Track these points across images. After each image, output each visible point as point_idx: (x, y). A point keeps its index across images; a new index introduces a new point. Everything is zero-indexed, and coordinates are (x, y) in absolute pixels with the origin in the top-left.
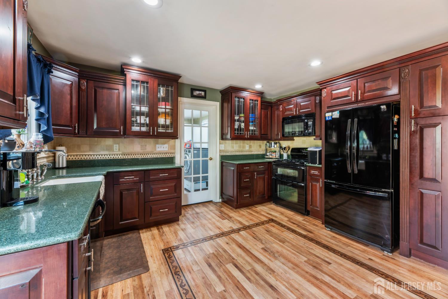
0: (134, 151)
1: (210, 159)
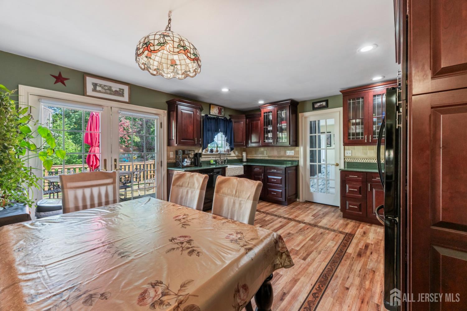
1: (336, 165)
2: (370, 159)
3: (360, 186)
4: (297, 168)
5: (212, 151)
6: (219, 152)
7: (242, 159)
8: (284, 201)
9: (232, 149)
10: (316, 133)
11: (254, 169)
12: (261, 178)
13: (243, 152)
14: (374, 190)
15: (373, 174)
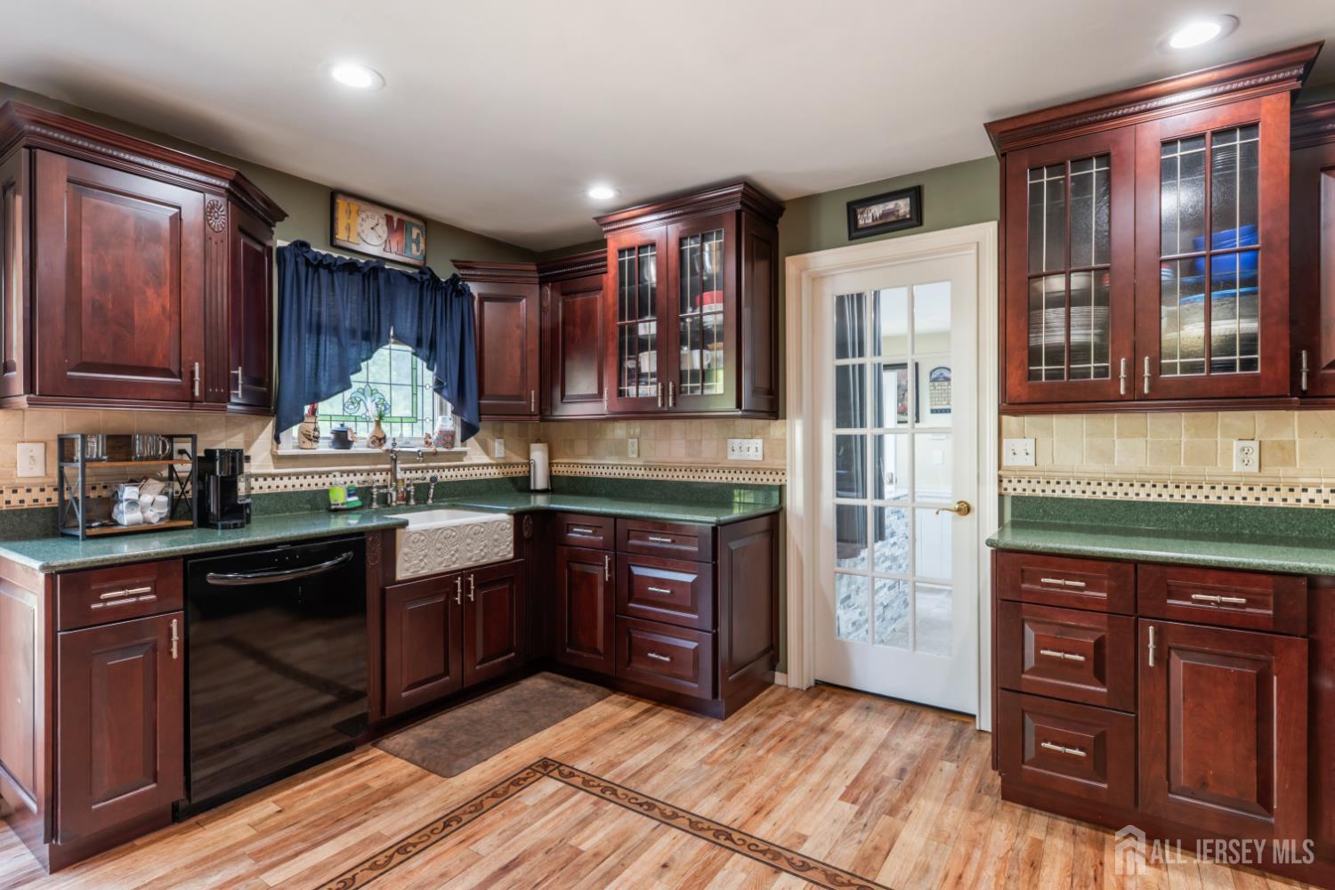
0: (670, 460)
1: (959, 510)
2: (1126, 484)
3: (1099, 635)
4: (773, 523)
5: (342, 439)
6: (388, 445)
7: (527, 479)
8: (708, 695)
9: (469, 431)
10: (861, 354)
11: (569, 531)
12: (600, 580)
13: (534, 446)
14: (1178, 664)
15: (1169, 570)
